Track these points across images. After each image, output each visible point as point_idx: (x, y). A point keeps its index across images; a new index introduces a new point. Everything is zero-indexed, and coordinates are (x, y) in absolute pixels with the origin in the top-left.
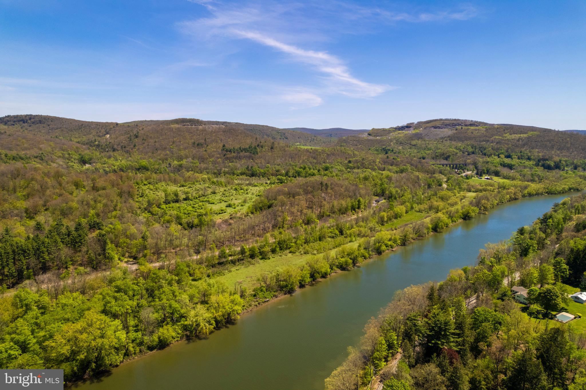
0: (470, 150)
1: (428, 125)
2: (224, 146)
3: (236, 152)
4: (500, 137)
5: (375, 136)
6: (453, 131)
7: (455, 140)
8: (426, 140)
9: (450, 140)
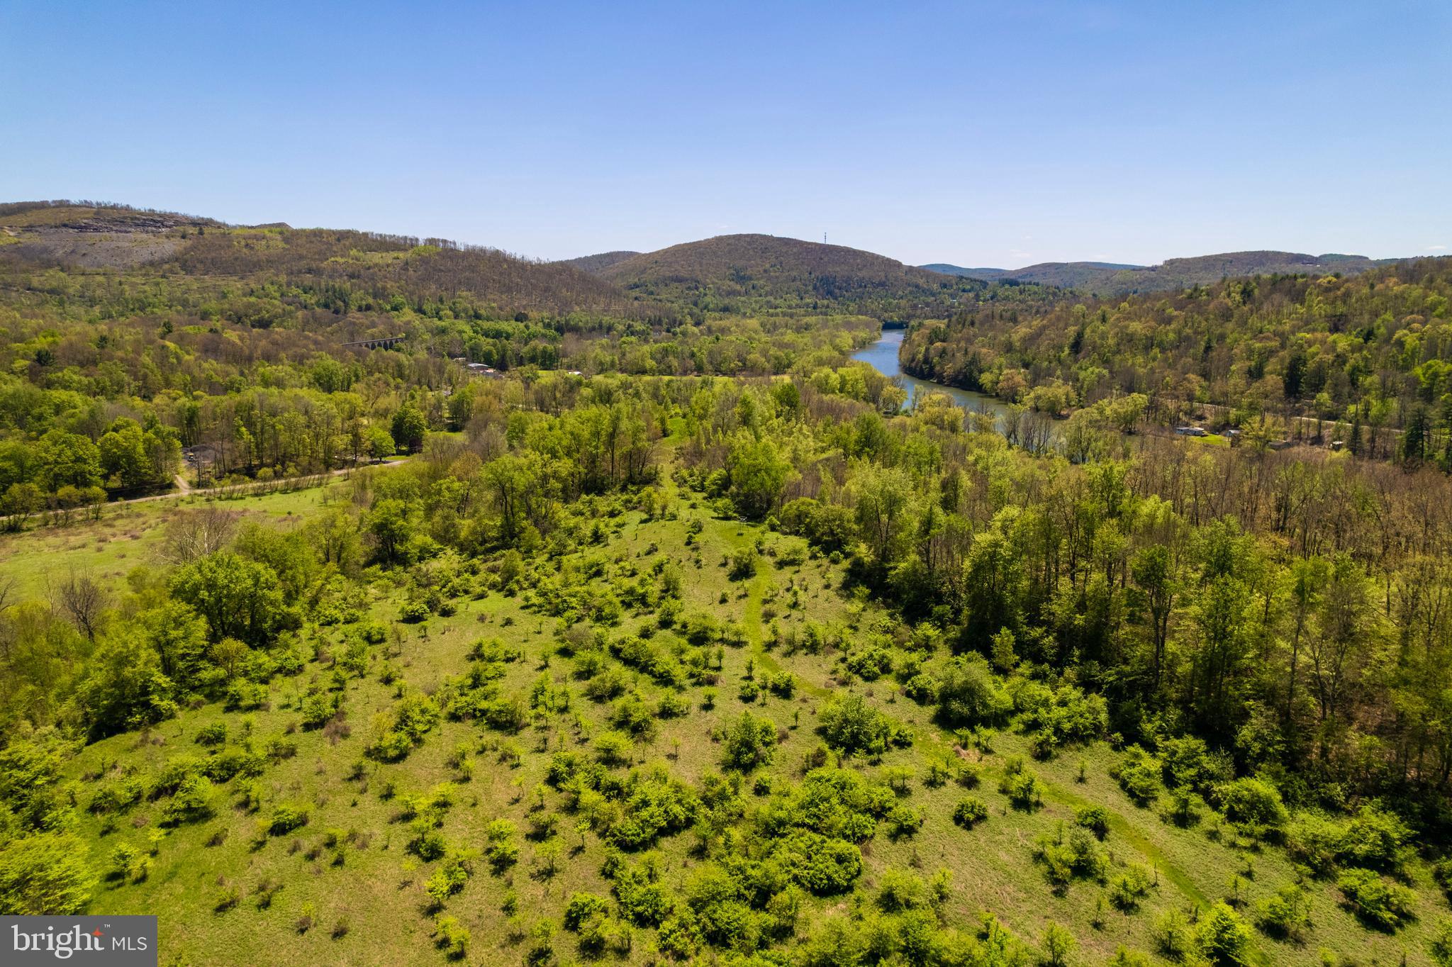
0: (309, 299)
4: (349, 260)
8: (88, 270)
9: (188, 270)
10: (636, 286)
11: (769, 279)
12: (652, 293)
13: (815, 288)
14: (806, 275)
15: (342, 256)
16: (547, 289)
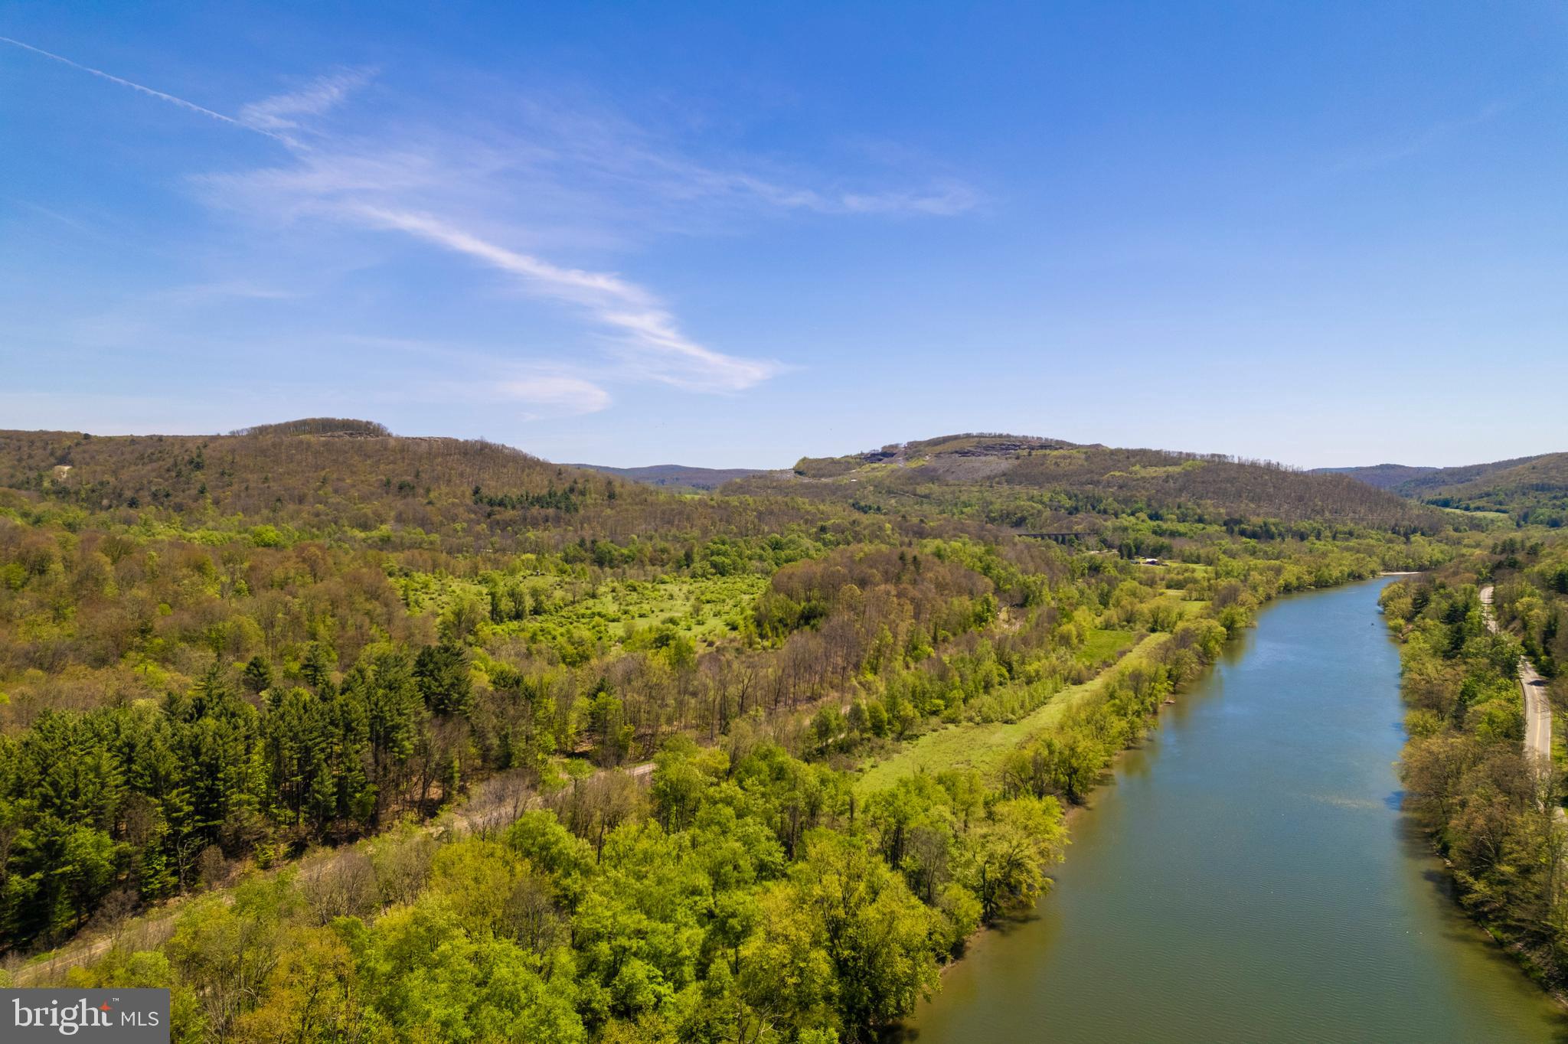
0: (1068, 503)
1: (939, 449)
2: (476, 491)
3: (518, 506)
4: (1124, 474)
5: (814, 476)
6: (1010, 461)
7: (1020, 483)
8: (951, 482)
9: (1008, 482)
15: (1122, 471)
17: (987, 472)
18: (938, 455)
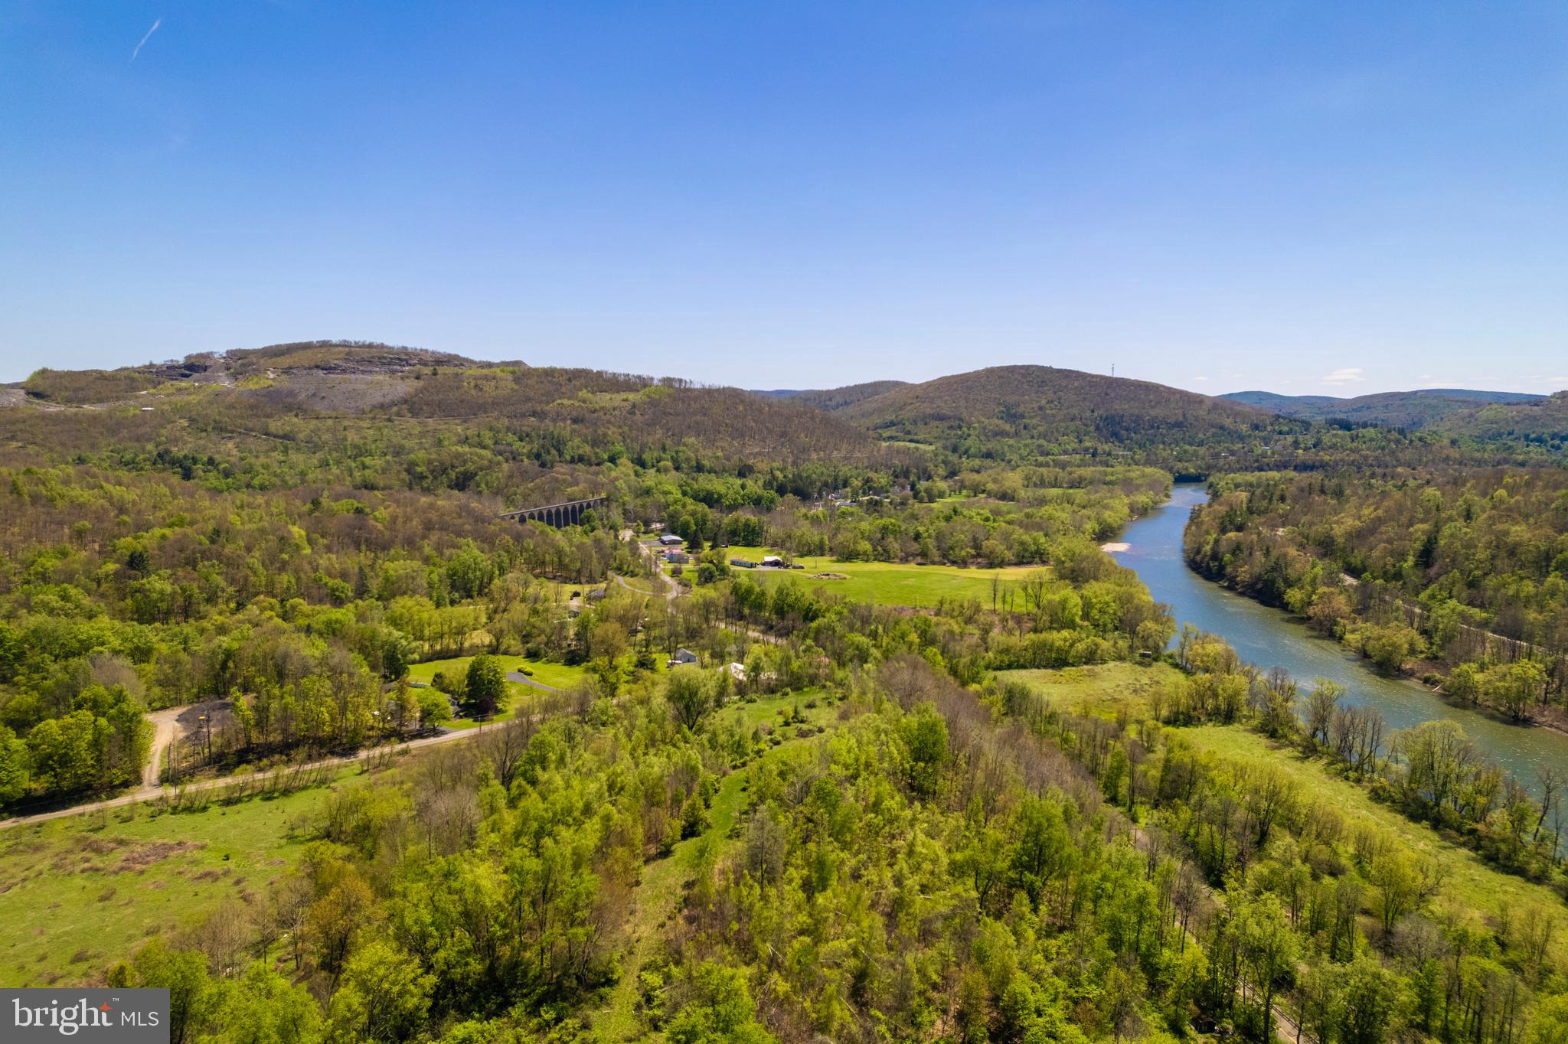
0: (523, 447)
4: (574, 403)
6: (406, 382)
7: (436, 416)
8: (323, 413)
9: (414, 412)
10: (892, 424)
11: (1044, 418)
12: (909, 433)
13: (1098, 428)
14: (1088, 414)
15: (569, 398)
16: (783, 434)
17: (377, 398)
18: (287, 371)
